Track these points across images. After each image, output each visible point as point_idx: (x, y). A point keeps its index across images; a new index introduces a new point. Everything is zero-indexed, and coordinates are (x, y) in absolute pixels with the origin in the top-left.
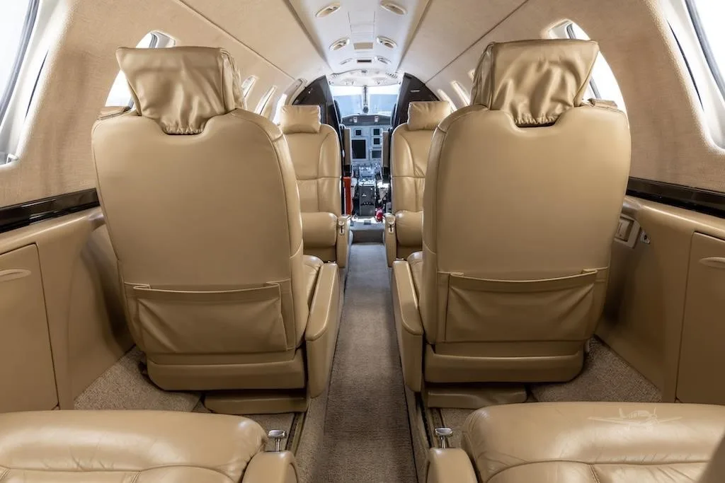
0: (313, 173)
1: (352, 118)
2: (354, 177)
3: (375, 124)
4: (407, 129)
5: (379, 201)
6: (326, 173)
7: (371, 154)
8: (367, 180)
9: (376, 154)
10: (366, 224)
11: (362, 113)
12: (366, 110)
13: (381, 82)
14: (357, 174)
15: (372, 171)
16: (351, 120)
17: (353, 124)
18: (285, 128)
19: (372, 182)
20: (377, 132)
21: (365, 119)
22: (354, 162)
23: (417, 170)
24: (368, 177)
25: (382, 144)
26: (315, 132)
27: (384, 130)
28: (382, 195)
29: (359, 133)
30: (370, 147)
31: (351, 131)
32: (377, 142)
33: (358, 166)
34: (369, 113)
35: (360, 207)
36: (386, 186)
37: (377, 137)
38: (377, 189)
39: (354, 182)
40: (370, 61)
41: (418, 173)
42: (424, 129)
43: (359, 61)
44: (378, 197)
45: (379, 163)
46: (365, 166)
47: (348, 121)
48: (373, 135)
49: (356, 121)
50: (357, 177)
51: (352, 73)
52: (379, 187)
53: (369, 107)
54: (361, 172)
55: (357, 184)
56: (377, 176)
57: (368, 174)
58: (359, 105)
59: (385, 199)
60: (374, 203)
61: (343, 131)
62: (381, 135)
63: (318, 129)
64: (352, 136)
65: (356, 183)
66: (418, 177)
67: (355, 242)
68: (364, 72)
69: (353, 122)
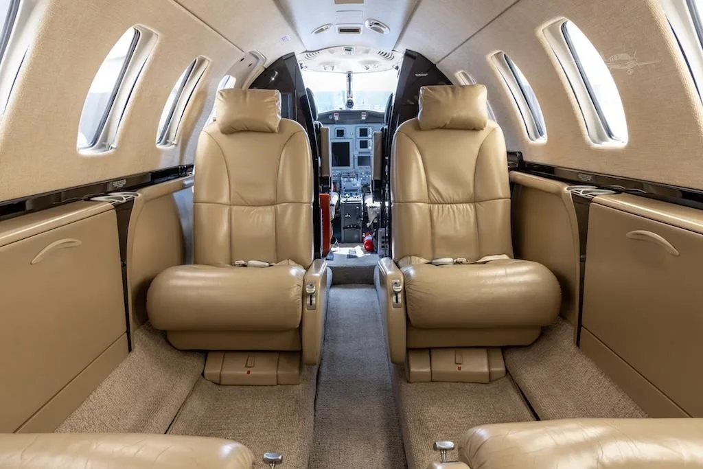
0: (268, 194)
1: (332, 113)
2: (335, 191)
3: (362, 122)
4: (418, 127)
5: (368, 225)
6: (289, 195)
7: (356, 161)
8: (351, 195)
9: (362, 161)
10: (350, 257)
11: (344, 108)
12: (350, 104)
13: (371, 67)
14: (338, 186)
15: (358, 183)
16: (331, 117)
17: (333, 122)
18: (223, 124)
19: (357, 199)
20: (364, 132)
21: (349, 115)
22: (333, 172)
23: (432, 191)
24: (352, 191)
25: (370, 148)
26: (272, 132)
27: (374, 130)
28: (372, 217)
29: (340, 133)
30: (355, 152)
31: (331, 130)
32: (364, 145)
33: (340, 176)
34: (355, 108)
35: (343, 231)
36: (378, 204)
37: (364, 138)
38: (365, 208)
39: (334, 199)
40: (357, 31)
41: (436, 196)
42: (445, 128)
43: (342, 30)
44: (366, 219)
45: (369, 173)
46: (348, 175)
47: (327, 118)
48: (358, 136)
49: (337, 118)
50: (339, 191)
51: (332, 52)
52: (368, 205)
53: (354, 100)
54: (344, 184)
55: (339, 201)
56: (365, 190)
57: (353, 187)
58: (341, 98)
59: (376, 221)
60: (361, 226)
61: (319, 131)
62: (370, 136)
63: (276, 126)
64: (332, 137)
65: (337, 199)
66: (434, 203)
67: (335, 283)
68: (348, 50)
69: (333, 119)
